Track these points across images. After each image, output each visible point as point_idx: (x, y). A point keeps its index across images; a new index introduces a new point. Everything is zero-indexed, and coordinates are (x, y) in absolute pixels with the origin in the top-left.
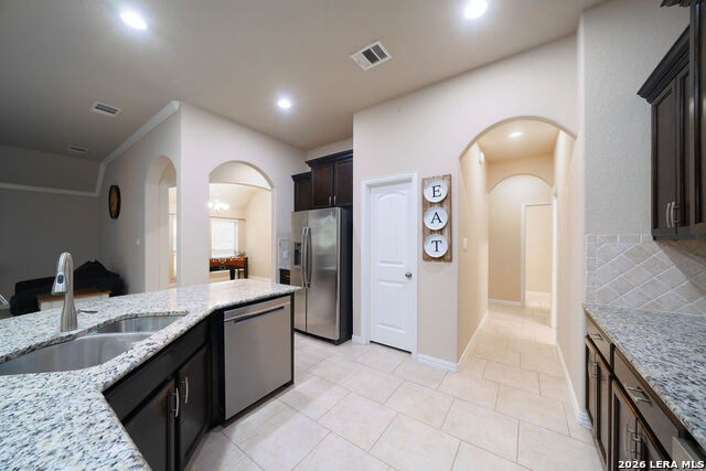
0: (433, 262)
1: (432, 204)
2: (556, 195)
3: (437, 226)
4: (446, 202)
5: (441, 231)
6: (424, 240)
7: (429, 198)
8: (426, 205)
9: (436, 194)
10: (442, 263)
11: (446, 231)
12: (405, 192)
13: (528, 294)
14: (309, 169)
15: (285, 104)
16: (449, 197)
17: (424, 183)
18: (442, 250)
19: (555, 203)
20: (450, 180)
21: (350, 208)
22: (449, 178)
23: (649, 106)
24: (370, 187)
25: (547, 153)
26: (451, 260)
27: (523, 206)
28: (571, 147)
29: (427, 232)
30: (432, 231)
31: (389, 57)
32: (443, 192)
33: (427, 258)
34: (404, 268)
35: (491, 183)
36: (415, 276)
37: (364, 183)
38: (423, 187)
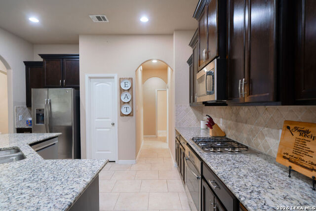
0: (125, 117)
1: (124, 90)
2: (168, 87)
3: (126, 100)
4: (130, 90)
5: (128, 103)
6: (121, 107)
7: (123, 88)
8: (122, 91)
9: (126, 86)
10: (129, 117)
11: (131, 103)
12: (110, 83)
14: (41, 60)
15: (34, 20)
16: (131, 88)
17: (120, 80)
18: (129, 111)
19: (168, 90)
20: (132, 80)
21: (77, 89)
23: (189, 67)
24: (90, 78)
25: (165, 70)
26: (133, 115)
27: (156, 90)
28: (172, 75)
29: (122, 103)
30: (124, 103)
31: (108, 21)
32: (129, 86)
33: (122, 115)
34: (110, 121)
35: (144, 80)
36: (116, 124)
37: (87, 77)
38: (120, 82)
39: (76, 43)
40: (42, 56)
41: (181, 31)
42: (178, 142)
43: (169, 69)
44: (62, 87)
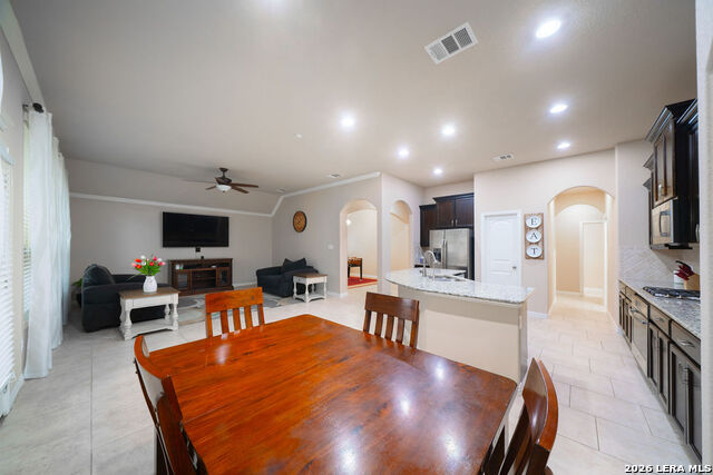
0: (532, 260)
1: (531, 229)
2: (606, 219)
3: (534, 240)
4: (541, 227)
5: (537, 243)
6: (526, 247)
7: (529, 224)
8: (527, 229)
9: (534, 223)
10: (537, 260)
11: (540, 243)
12: (512, 220)
13: (586, 289)
14: (435, 203)
16: (542, 224)
17: (525, 218)
18: (538, 254)
21: (472, 228)
22: (542, 215)
23: (647, 191)
26: (543, 259)
28: (613, 202)
29: (527, 244)
30: (531, 243)
32: (538, 223)
33: (528, 257)
34: (511, 263)
36: (519, 268)
37: (482, 215)
38: (525, 220)
39: (470, 180)
40: (435, 199)
41: (628, 143)
42: (623, 297)
43: (608, 198)
44: (454, 227)
